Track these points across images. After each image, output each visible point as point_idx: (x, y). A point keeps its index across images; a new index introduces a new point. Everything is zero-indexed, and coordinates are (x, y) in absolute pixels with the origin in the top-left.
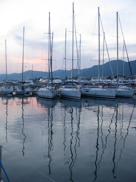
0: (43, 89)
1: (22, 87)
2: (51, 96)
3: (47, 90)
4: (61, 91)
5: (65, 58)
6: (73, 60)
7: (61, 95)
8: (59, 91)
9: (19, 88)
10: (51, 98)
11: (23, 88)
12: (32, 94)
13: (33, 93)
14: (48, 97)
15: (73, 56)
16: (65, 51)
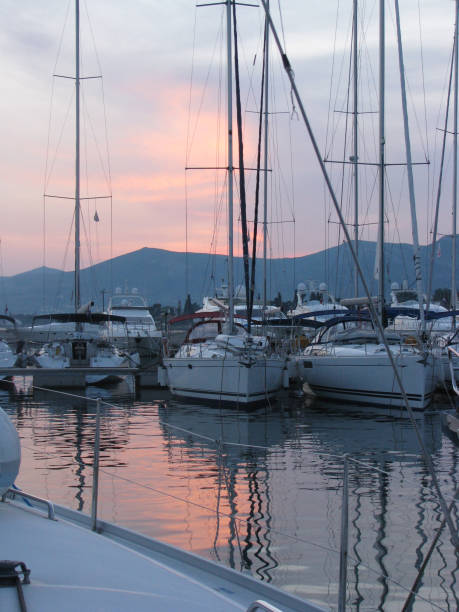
0: (195, 350)
1: (74, 345)
2: (244, 390)
3: (221, 354)
4: (308, 364)
5: (354, 160)
6: (382, 165)
7: (313, 387)
8: (297, 364)
9: (52, 352)
10: (244, 400)
11: (79, 351)
12: (138, 386)
13: (138, 378)
14: (224, 398)
15: (382, 144)
16: (351, 110)
